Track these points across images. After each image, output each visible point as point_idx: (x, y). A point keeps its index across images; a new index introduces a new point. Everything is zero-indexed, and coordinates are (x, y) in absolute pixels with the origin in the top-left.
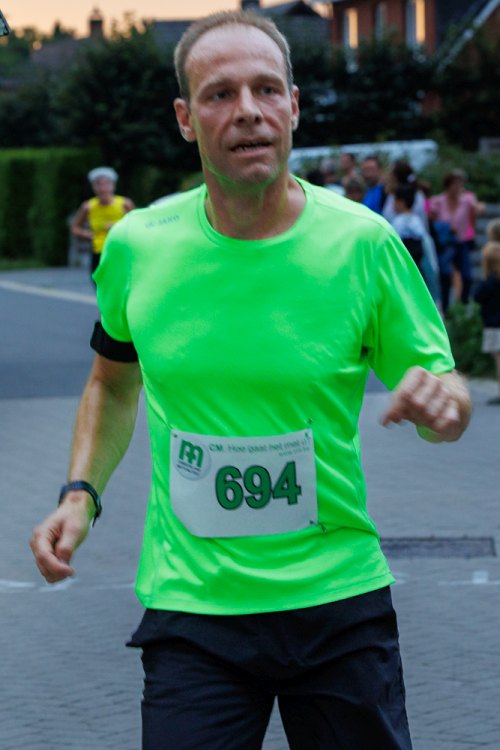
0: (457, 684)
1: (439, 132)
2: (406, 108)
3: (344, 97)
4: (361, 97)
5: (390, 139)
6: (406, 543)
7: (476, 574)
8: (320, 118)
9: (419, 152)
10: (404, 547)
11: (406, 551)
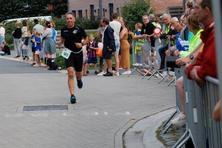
0: (60, 137)
1: (52, 14)
2: (45, 9)
3: (30, 6)
4: (34, 6)
5: (41, 16)
6: (48, 107)
7: (64, 113)
8: (25, 11)
9: (48, 18)
10: (47, 107)
11: (48, 108)
